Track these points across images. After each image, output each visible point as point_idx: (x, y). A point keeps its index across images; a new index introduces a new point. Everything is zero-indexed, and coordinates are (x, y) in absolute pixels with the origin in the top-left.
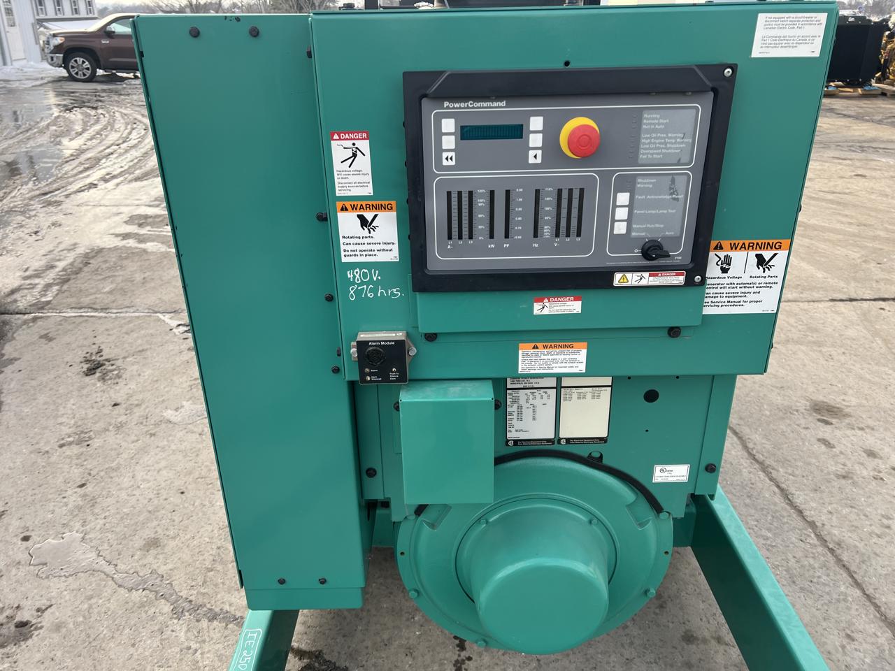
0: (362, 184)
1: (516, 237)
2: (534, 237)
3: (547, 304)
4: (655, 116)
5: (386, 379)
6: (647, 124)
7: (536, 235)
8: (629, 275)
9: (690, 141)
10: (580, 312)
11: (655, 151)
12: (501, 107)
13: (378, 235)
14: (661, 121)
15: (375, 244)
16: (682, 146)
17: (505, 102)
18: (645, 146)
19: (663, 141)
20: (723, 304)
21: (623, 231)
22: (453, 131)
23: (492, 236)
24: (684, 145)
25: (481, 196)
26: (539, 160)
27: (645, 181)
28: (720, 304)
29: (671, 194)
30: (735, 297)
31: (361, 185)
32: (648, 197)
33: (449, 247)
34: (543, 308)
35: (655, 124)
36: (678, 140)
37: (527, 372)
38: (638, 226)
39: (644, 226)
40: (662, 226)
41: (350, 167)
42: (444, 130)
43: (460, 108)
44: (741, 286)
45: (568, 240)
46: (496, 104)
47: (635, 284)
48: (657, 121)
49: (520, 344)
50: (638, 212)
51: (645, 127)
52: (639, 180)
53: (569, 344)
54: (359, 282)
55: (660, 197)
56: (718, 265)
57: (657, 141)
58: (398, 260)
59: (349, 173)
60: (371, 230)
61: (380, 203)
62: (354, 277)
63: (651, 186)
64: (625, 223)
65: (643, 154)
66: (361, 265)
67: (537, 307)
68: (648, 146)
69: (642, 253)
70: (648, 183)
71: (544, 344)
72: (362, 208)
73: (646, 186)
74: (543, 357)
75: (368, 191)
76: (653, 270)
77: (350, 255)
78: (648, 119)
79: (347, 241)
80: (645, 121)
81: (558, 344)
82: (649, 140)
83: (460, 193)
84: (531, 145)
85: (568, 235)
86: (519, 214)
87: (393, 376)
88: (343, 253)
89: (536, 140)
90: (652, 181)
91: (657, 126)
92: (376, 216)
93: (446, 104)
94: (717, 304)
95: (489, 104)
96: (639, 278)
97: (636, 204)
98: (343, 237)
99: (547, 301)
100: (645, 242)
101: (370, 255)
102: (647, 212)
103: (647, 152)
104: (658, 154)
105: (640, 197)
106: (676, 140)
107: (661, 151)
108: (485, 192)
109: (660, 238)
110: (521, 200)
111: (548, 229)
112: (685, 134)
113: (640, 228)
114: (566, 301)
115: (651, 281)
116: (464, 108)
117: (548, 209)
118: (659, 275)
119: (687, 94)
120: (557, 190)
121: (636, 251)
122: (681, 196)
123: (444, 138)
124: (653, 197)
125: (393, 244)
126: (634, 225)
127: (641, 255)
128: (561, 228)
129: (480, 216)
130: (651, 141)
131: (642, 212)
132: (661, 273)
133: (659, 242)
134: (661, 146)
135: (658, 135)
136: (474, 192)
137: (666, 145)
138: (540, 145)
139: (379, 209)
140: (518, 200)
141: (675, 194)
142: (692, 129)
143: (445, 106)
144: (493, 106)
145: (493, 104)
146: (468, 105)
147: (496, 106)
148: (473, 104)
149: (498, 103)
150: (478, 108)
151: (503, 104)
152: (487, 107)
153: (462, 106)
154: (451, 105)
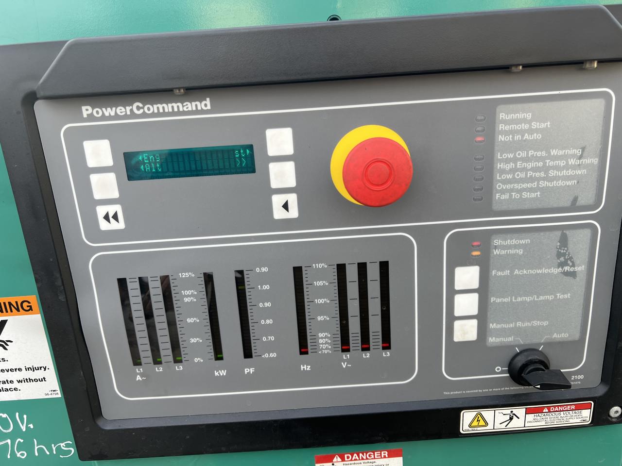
1: (266, 355)
2: (302, 353)
4: (520, 116)
6: (506, 133)
7: (303, 348)
8: (488, 414)
9: (595, 161)
11: (524, 186)
12: (203, 112)
14: (535, 125)
16: (579, 172)
17: (208, 101)
18: (504, 177)
19: (540, 164)
21: (472, 336)
22: (110, 162)
23: (219, 356)
24: (584, 171)
25: (188, 284)
26: (294, 213)
27: (509, 242)
29: (562, 265)
32: (516, 272)
33: (139, 378)
35: (522, 132)
36: (572, 162)
38: (499, 326)
39: (511, 325)
40: (546, 323)
42: (91, 163)
43: (117, 117)
45: (367, 355)
46: (190, 106)
48: (527, 126)
50: (498, 300)
51: (501, 138)
52: (497, 242)
55: (539, 271)
57: (530, 165)
58: (60, 396)
63: (520, 252)
64: (475, 322)
65: (503, 192)
68: (510, 176)
69: (510, 372)
70: (516, 247)
73: (512, 252)
76: (531, 403)
78: (506, 122)
80: (501, 127)
82: (512, 165)
84: (274, 184)
85: (366, 347)
86: (267, 313)
89: (282, 175)
90: (523, 242)
91: (526, 136)
93: (86, 110)
95: (176, 106)
96: (508, 417)
97: (493, 285)
99: (339, 459)
100: (516, 353)
101: (7, 390)
102: (515, 299)
103: (509, 186)
104: (531, 190)
105: (499, 273)
106: (567, 162)
107: (538, 184)
108: (193, 275)
109: (542, 344)
110: (266, 287)
111: (326, 337)
112: (583, 149)
113: (503, 330)
114: (375, 458)
115: (530, 422)
116: (126, 117)
117: (321, 301)
118: (544, 411)
119: (588, 65)
120: (335, 267)
121: (498, 369)
122: (581, 268)
123: (94, 178)
124: (525, 272)
125: (45, 370)
126: (491, 325)
127: (508, 375)
128: (351, 335)
129: (189, 320)
130: (516, 166)
131: (506, 300)
132: (549, 408)
133: (541, 352)
134: (537, 175)
135: (530, 154)
136: (171, 278)
137: (546, 172)
138: (292, 182)
139: (7, 312)
140: (261, 287)
141: (568, 265)
142: (600, 139)
143: (85, 116)
144: (185, 109)
145: (183, 106)
146: (131, 110)
147: (190, 109)
148: (143, 108)
149: (194, 104)
150: (153, 115)
151: (206, 105)
152: (173, 113)
153: (121, 112)
154: (98, 112)
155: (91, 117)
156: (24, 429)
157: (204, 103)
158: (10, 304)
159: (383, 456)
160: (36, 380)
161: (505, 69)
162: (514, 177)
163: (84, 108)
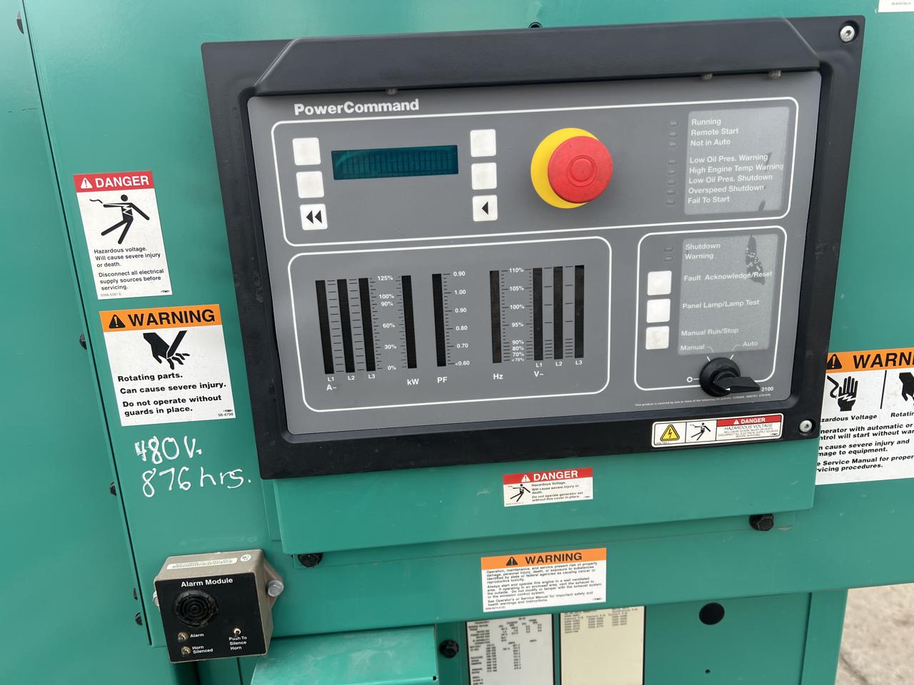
0: (149, 276)
1: (460, 363)
2: (494, 361)
3: (529, 486)
4: (711, 122)
5: (223, 650)
6: (698, 138)
7: (497, 358)
8: (679, 426)
9: (781, 167)
10: (591, 498)
11: (715, 190)
12: (411, 112)
13: (189, 371)
14: (725, 131)
15: (185, 387)
16: (765, 178)
17: (417, 102)
18: (695, 181)
19: (730, 169)
20: (845, 465)
21: (664, 344)
22: (317, 160)
23: (412, 363)
24: (771, 177)
25: (386, 287)
26: (493, 215)
27: (700, 246)
28: (840, 466)
29: (751, 270)
30: (865, 452)
31: (147, 276)
32: (707, 277)
33: (329, 388)
34: (522, 493)
35: (712, 138)
36: (759, 167)
37: (499, 608)
38: (690, 334)
39: (703, 333)
40: (735, 331)
41: (120, 241)
42: (299, 161)
43: (328, 115)
44: (876, 431)
45: (559, 363)
46: (399, 106)
47: (692, 441)
48: (717, 132)
49: (482, 558)
50: (690, 307)
51: (693, 143)
52: (689, 246)
53: (574, 552)
54: (161, 461)
55: (730, 277)
56: (834, 397)
57: (720, 170)
58: (234, 416)
59: (120, 254)
60: (175, 362)
61: (188, 309)
62: (149, 453)
63: (711, 257)
64: (666, 329)
65: (694, 196)
66: (161, 430)
67: (509, 491)
68: (701, 181)
69: (701, 382)
70: (706, 251)
71: (528, 556)
72: (151, 320)
73: (702, 256)
74: (527, 580)
75: (162, 286)
76: (724, 414)
77: (138, 413)
78: (699, 128)
79: (129, 385)
80: (693, 132)
81: (552, 554)
82: (703, 169)
83: (342, 284)
84: (476, 186)
85: (558, 355)
86: (462, 319)
87: (235, 644)
88: (122, 410)
89: (484, 176)
90: (713, 246)
91: (717, 142)
92: (181, 335)
93: (298, 108)
94: (835, 466)
95: (386, 106)
96: (699, 430)
97: (684, 292)
98: (120, 378)
99: (528, 480)
100: (706, 363)
101: (177, 410)
102: (707, 305)
103: (700, 191)
104: (721, 195)
105: (691, 279)
106: (755, 168)
107: (728, 189)
108: (392, 279)
109: (732, 353)
110: (463, 292)
111: (519, 345)
112: (769, 155)
113: (694, 337)
114: (564, 478)
115: (722, 435)
116: (336, 116)
117: (516, 307)
118: (735, 423)
119: (773, 75)
120: (532, 271)
121: (690, 380)
122: (769, 274)
123: (300, 176)
124: (716, 277)
125: (221, 386)
126: (683, 332)
127: (699, 386)
128: (544, 343)
129: (385, 326)
130: (707, 170)
131: (697, 306)
132: (739, 420)
133: (731, 361)
134: (727, 179)
135: (720, 159)
136: (369, 281)
137: (735, 178)
138: (493, 184)
139: (187, 322)
140: (458, 292)
141: (757, 270)
142: (785, 145)
143: (297, 113)
144: (394, 109)
145: (393, 106)
146: (342, 109)
147: (399, 109)
148: (354, 107)
149: (403, 104)
150: (363, 114)
151: (414, 106)
152: (383, 113)
153: (332, 111)
154: (309, 111)
155: (303, 115)
156: (191, 455)
157: (412, 103)
158: (191, 313)
159: (572, 476)
160: (210, 399)
161: (697, 76)
162: (705, 182)
163: (296, 106)
